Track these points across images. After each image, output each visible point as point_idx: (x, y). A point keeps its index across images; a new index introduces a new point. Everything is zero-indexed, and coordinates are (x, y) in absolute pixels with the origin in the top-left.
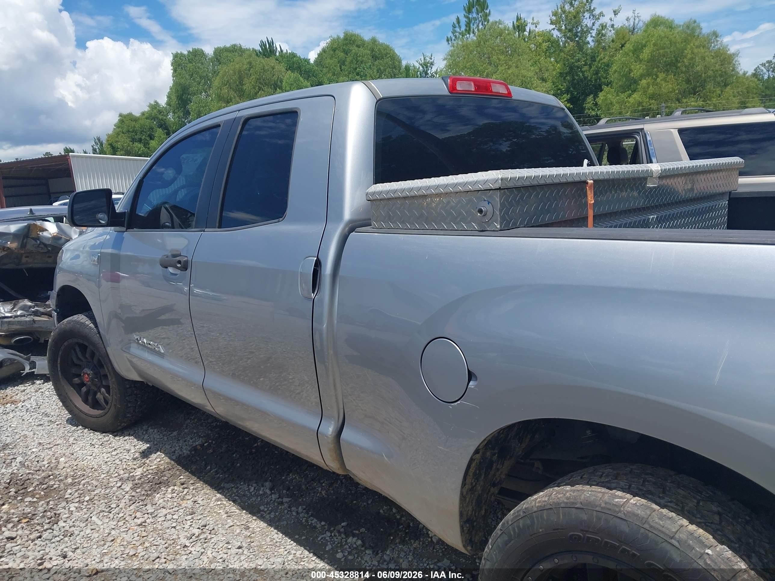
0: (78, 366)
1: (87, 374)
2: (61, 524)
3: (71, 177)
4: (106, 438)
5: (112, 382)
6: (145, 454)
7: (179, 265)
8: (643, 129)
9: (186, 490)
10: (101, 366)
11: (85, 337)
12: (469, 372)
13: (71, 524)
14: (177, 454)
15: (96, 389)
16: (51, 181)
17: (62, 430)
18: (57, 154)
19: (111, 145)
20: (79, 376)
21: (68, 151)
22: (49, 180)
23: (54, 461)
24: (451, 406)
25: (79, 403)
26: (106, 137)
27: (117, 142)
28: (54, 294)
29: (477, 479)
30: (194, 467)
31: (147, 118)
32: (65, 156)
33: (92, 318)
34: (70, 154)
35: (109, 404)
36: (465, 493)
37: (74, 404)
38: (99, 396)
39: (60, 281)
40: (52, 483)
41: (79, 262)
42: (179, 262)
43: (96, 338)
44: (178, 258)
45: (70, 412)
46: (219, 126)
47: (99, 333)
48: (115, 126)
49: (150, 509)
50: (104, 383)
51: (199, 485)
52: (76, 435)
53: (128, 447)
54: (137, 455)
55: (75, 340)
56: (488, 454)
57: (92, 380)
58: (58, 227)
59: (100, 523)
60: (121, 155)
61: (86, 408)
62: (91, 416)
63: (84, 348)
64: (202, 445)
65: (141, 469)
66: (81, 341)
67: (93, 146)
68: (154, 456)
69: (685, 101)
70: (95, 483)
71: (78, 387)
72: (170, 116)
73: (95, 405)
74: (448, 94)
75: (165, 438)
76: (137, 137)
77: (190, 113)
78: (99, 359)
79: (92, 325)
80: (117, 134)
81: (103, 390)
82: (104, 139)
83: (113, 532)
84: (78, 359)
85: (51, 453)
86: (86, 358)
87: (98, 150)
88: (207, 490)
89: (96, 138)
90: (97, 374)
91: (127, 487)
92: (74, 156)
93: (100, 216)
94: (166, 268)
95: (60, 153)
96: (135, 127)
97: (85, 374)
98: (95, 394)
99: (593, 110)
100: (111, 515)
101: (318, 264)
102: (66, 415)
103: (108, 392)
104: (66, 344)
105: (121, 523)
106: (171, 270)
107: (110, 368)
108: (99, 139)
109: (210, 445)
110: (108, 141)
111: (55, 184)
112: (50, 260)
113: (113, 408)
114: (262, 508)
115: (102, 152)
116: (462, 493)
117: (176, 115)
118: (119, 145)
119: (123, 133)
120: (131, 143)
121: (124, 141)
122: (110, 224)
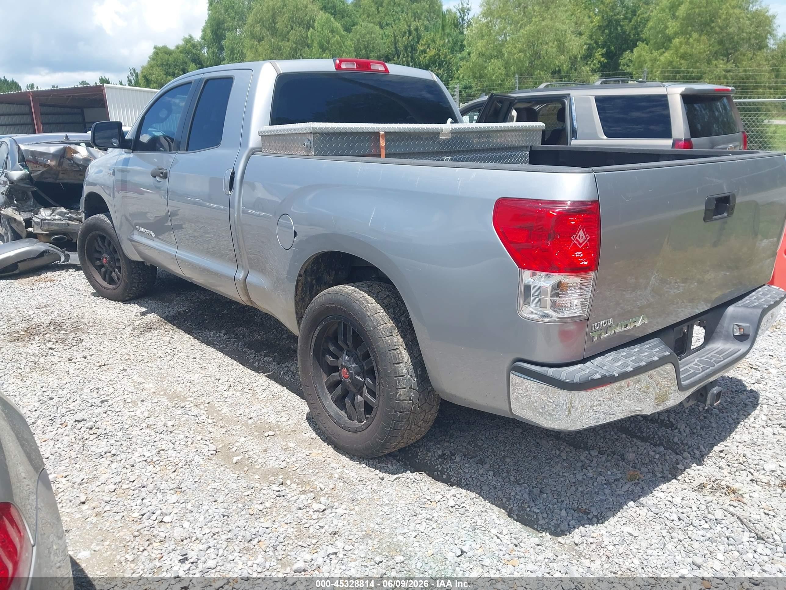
0: (100, 252)
1: (106, 257)
2: (84, 343)
3: (105, 107)
4: (119, 305)
5: (122, 264)
6: (143, 314)
7: (161, 175)
8: (569, 94)
9: (167, 332)
10: (116, 252)
11: (104, 230)
12: (295, 232)
13: (91, 344)
14: (165, 315)
15: (111, 270)
16: (85, 110)
17: (87, 299)
18: (92, 84)
19: (145, 77)
20: (99, 259)
21: (104, 81)
22: (84, 110)
23: (81, 314)
24: (288, 251)
25: (99, 279)
26: (141, 69)
27: (151, 74)
28: (83, 200)
29: (305, 293)
30: (175, 322)
31: (181, 52)
32: (100, 86)
33: (109, 217)
34: (105, 85)
35: (120, 280)
36: (297, 300)
37: (96, 280)
38: (113, 274)
39: (87, 190)
40: (78, 325)
41: (101, 175)
42: (162, 173)
43: (112, 231)
44: (161, 171)
45: (94, 286)
46: (191, 83)
47: (114, 227)
48: (150, 58)
49: (142, 339)
50: (117, 265)
51: (177, 330)
52: (97, 302)
53: (132, 309)
54: (138, 314)
55: (97, 232)
56: (309, 279)
57: (109, 262)
58: (88, 151)
59: (109, 345)
60: (154, 88)
61: (105, 284)
62: (108, 289)
63: (103, 238)
64: (184, 311)
65: (139, 321)
66: (101, 233)
67: (128, 77)
68: (149, 315)
69: (714, 62)
70: (107, 326)
71: (99, 268)
72: (205, 51)
73: (111, 281)
74: (334, 70)
75: (159, 306)
76: (171, 70)
77: (224, 50)
78: (114, 247)
79: (109, 221)
80: (151, 67)
81: (116, 270)
82: (139, 71)
83: (117, 349)
84: (99, 246)
85: (79, 310)
86: (105, 246)
87: (133, 81)
88: (182, 333)
89: (131, 69)
90: (112, 258)
91: (129, 329)
92: (108, 88)
93: (113, 140)
94: (155, 177)
95: (96, 83)
96: (168, 60)
97: (103, 258)
98: (111, 272)
99: (628, 66)
100: (117, 342)
101: (233, 174)
102: (92, 290)
103: (120, 272)
104: (90, 235)
105: (122, 345)
106: (158, 178)
107: (121, 253)
108: (134, 71)
109: (190, 311)
110: (142, 72)
111: (89, 113)
112: (81, 177)
113: (123, 282)
114: (215, 343)
115: (137, 84)
116: (296, 300)
117: (211, 51)
118: (153, 77)
119: (157, 66)
120: (165, 77)
121: (158, 73)
122: (120, 147)
